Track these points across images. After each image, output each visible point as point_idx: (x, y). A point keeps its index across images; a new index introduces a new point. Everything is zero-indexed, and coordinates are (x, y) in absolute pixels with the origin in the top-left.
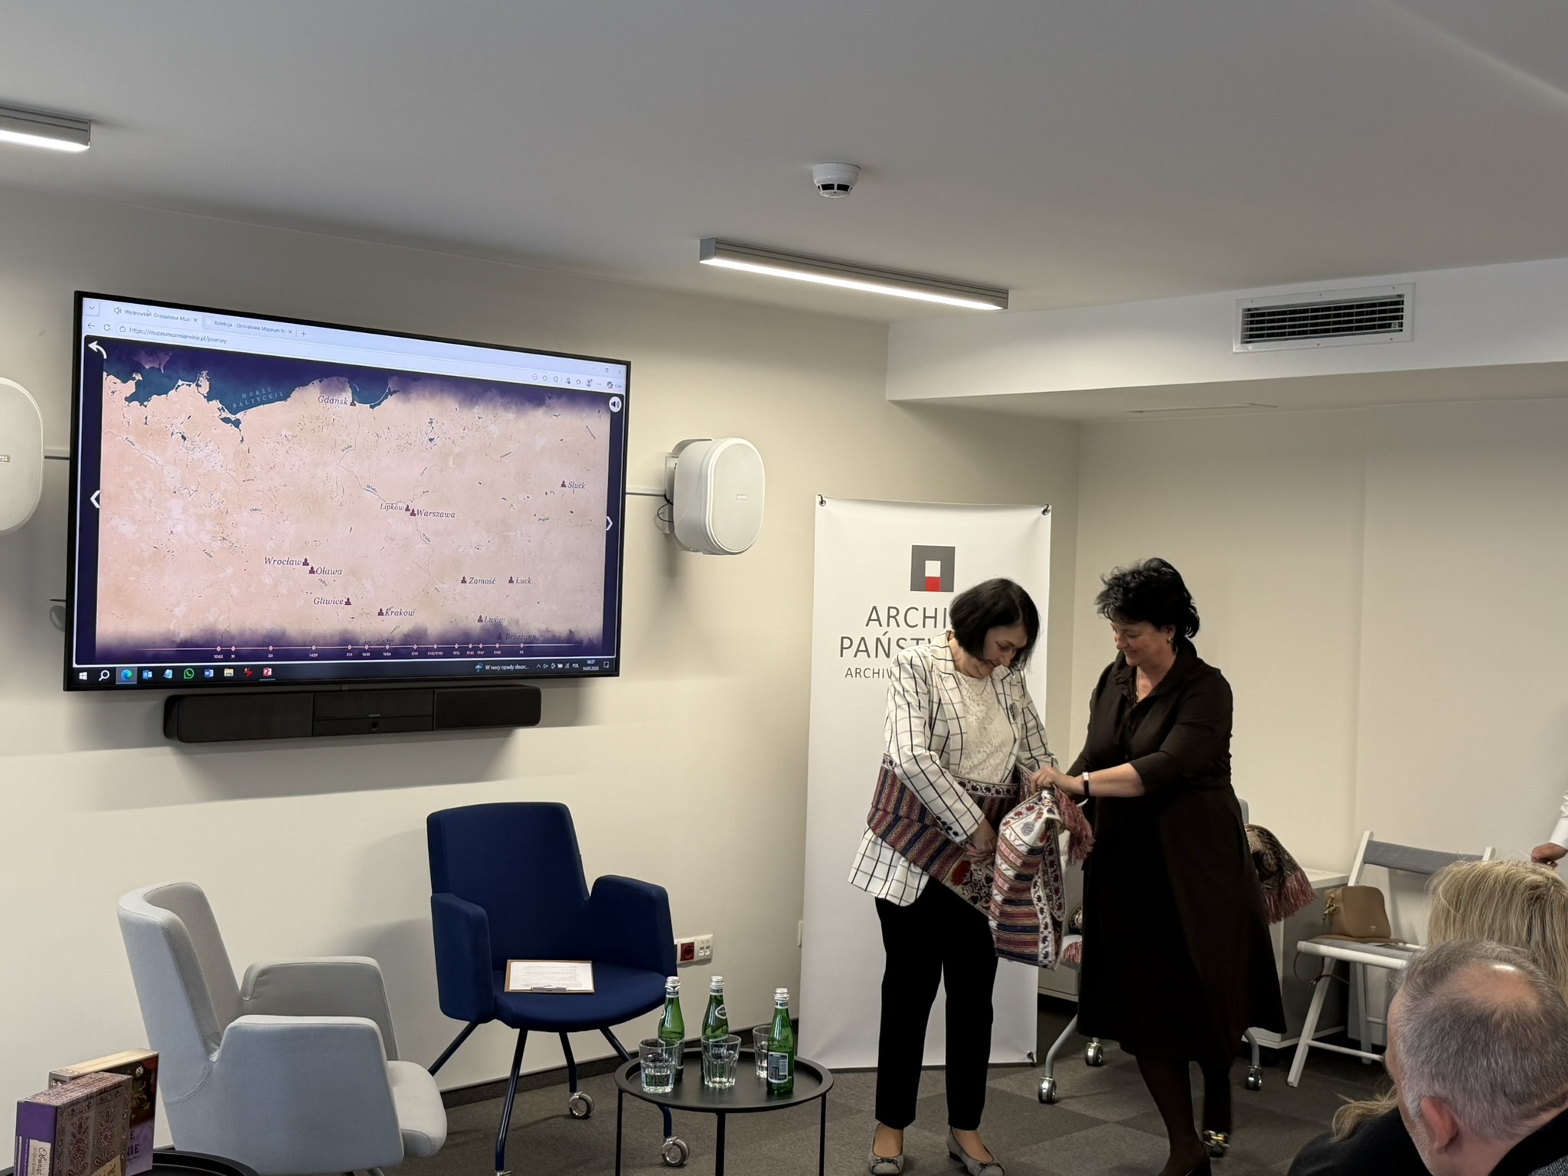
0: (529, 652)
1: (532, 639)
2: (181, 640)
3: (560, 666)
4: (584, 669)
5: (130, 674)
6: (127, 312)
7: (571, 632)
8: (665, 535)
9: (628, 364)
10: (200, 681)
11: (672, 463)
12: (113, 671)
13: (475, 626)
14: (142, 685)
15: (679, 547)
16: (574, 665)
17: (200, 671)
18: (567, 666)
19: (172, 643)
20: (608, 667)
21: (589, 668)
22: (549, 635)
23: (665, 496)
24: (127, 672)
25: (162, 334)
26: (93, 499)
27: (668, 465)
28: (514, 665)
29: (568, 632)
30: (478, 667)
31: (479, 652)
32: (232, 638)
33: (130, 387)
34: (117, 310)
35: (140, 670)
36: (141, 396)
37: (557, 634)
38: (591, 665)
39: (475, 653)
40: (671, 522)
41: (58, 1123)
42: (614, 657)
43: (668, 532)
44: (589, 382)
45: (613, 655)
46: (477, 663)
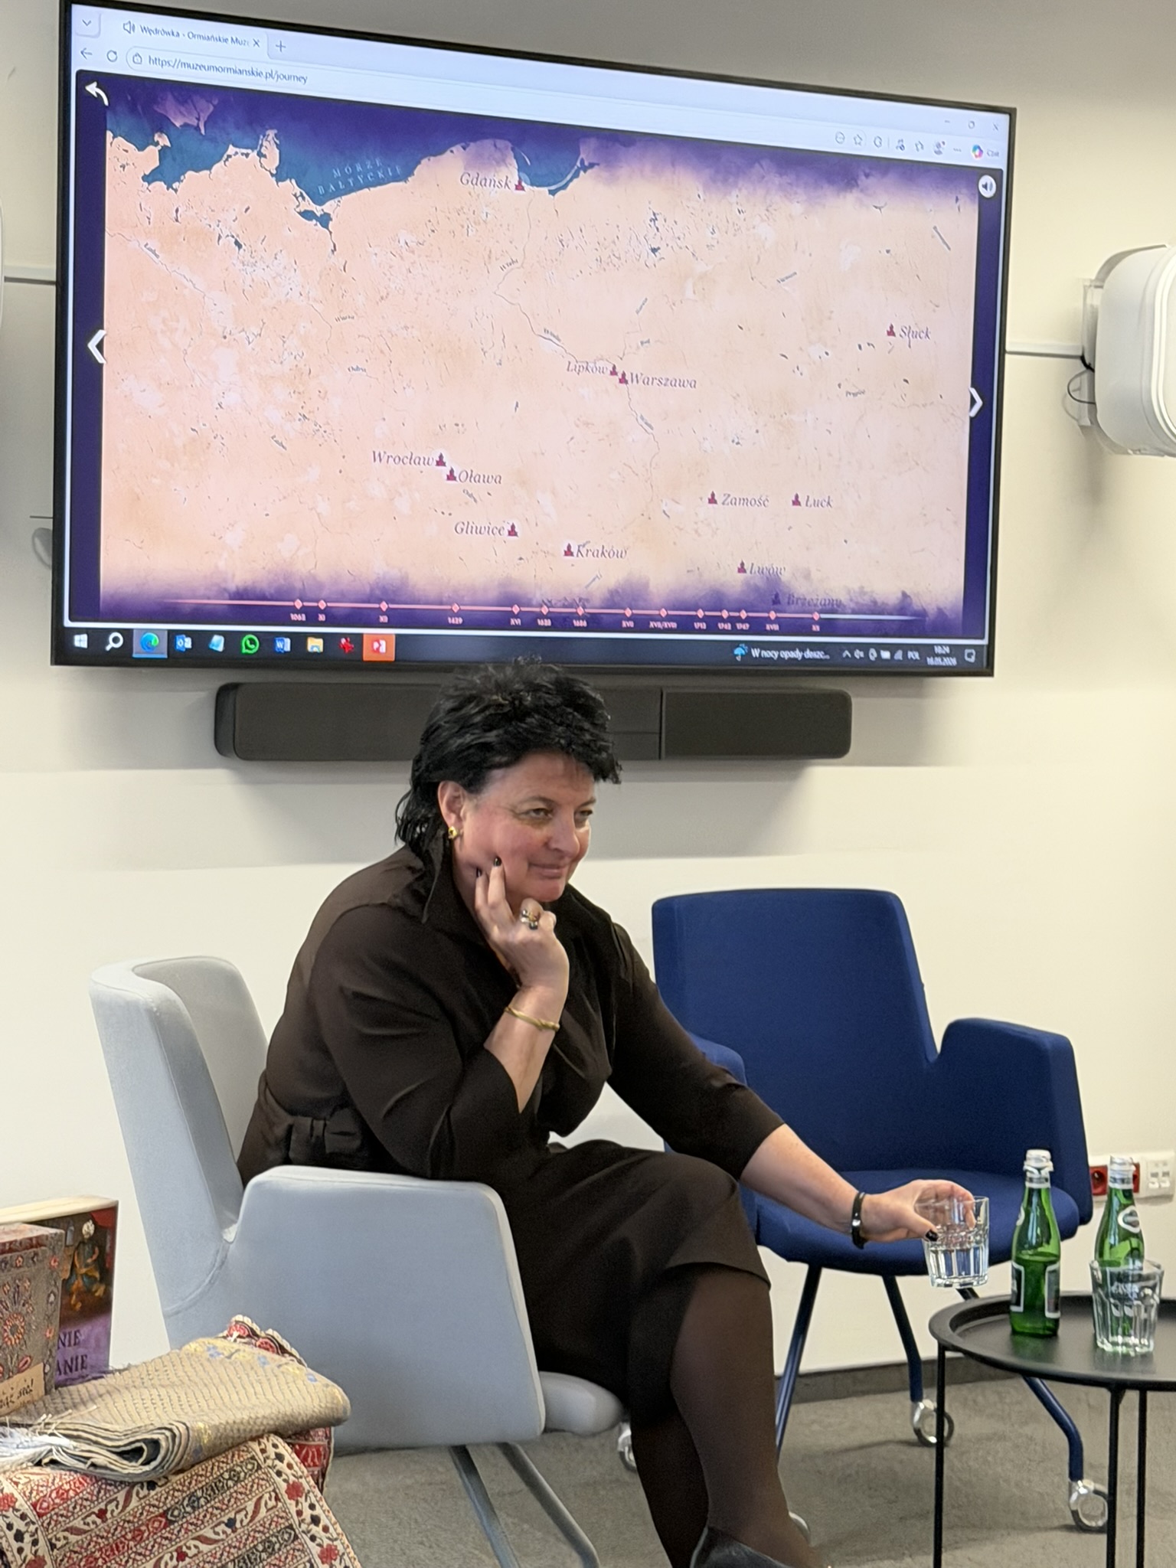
0: (828, 627)
1: (834, 607)
2: (237, 587)
3: (886, 655)
4: (930, 661)
5: (155, 640)
6: (144, 29)
7: (905, 595)
8: (1082, 427)
9: (1011, 113)
10: (267, 659)
11: (1096, 298)
12: (127, 634)
13: (733, 582)
14: (175, 660)
15: (1106, 449)
16: (910, 654)
17: (267, 639)
18: (899, 655)
19: (223, 592)
20: (972, 659)
21: (938, 661)
22: (865, 600)
23: (1082, 358)
24: (152, 636)
25: (201, 67)
26: (92, 346)
27: (1089, 301)
28: (803, 650)
29: (900, 595)
30: (739, 651)
31: (739, 626)
32: (320, 586)
33: (150, 159)
34: (127, 27)
35: (172, 635)
36: (167, 173)
37: (879, 601)
38: (942, 656)
39: (734, 626)
40: (1092, 403)
42: (985, 642)
43: (1088, 423)
44: (939, 146)
45: (982, 638)
46: (737, 644)
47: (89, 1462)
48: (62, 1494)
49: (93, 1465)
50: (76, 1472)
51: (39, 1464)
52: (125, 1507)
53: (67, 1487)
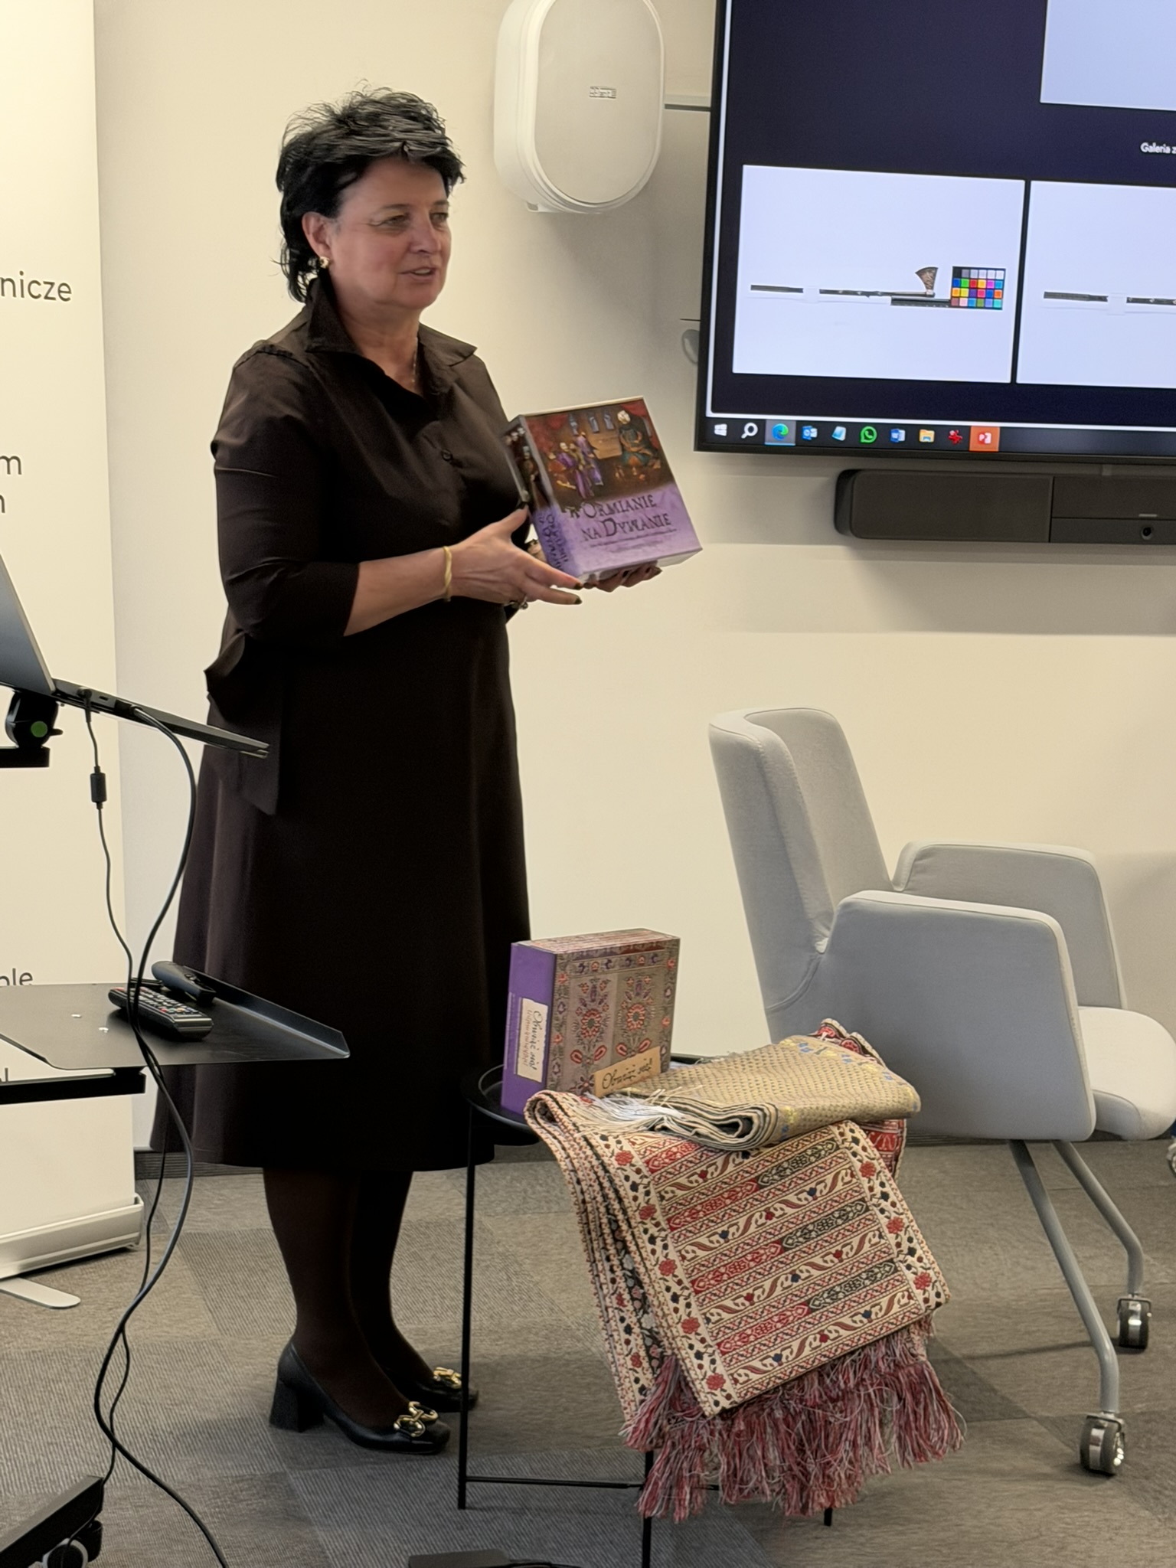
5: (785, 430)
10: (884, 448)
12: (761, 424)
14: (802, 448)
17: (884, 431)
35: (800, 425)
41: (557, 980)
47: (694, 1131)
48: (671, 1156)
49: (697, 1134)
50: (683, 1138)
51: (652, 1129)
52: (722, 1172)
53: (675, 1150)
